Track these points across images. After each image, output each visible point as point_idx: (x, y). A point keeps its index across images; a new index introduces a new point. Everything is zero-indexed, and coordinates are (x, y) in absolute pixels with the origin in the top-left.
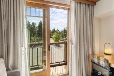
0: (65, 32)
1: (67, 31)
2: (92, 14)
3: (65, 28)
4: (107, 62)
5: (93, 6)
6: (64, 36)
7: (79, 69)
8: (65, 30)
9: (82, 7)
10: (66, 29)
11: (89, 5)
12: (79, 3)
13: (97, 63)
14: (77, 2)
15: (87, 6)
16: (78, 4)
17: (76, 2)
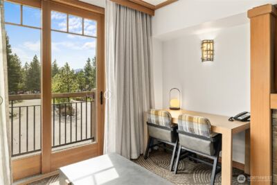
0: (88, 75)
1: (95, 71)
2: (148, 31)
3: (89, 61)
4: (169, 116)
5: (150, 16)
6: (87, 86)
7: (124, 139)
8: (88, 69)
9: (129, 16)
10: (92, 65)
11: (142, 13)
12: (124, 7)
13: (155, 123)
14: (120, 6)
15: (139, 16)
16: (122, 9)
17: (117, 5)
